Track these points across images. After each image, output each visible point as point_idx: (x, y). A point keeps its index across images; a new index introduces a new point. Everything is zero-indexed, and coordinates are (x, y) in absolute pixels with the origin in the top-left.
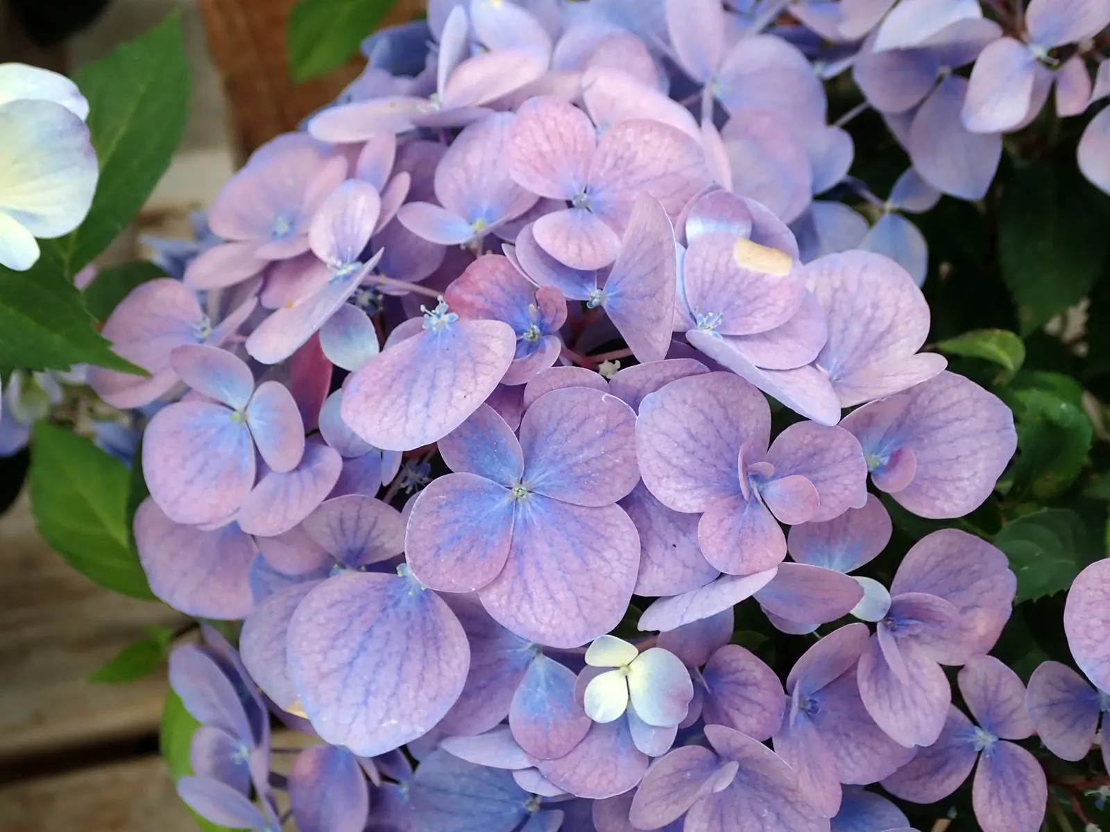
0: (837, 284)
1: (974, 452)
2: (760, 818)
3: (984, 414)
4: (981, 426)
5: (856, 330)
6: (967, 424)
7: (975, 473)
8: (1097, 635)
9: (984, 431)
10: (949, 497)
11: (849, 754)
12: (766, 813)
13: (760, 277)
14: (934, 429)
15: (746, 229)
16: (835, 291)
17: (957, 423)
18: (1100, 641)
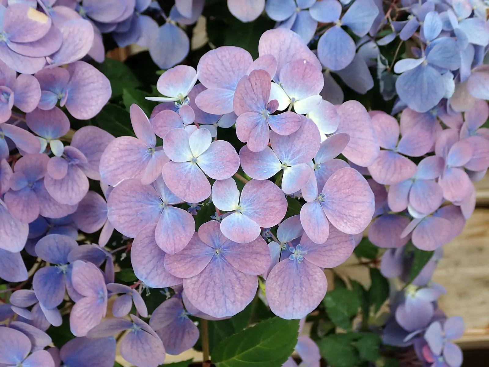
0: (71, 30)
1: (98, 96)
2: (11, 225)
3: (101, 82)
4: (100, 86)
5: (71, 47)
6: (95, 85)
7: (97, 104)
8: (111, 163)
9: (101, 88)
10: (87, 112)
11: (50, 207)
12: (12, 223)
13: (35, 23)
14: (84, 85)
15: (35, 5)
16: (70, 33)
17: (92, 84)
18: (111, 165)
